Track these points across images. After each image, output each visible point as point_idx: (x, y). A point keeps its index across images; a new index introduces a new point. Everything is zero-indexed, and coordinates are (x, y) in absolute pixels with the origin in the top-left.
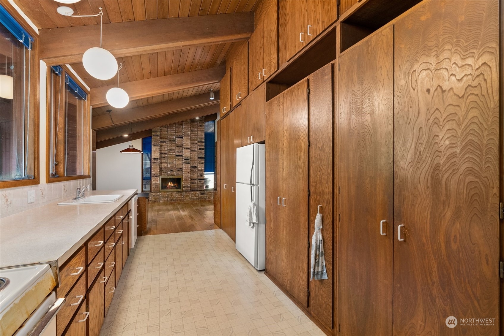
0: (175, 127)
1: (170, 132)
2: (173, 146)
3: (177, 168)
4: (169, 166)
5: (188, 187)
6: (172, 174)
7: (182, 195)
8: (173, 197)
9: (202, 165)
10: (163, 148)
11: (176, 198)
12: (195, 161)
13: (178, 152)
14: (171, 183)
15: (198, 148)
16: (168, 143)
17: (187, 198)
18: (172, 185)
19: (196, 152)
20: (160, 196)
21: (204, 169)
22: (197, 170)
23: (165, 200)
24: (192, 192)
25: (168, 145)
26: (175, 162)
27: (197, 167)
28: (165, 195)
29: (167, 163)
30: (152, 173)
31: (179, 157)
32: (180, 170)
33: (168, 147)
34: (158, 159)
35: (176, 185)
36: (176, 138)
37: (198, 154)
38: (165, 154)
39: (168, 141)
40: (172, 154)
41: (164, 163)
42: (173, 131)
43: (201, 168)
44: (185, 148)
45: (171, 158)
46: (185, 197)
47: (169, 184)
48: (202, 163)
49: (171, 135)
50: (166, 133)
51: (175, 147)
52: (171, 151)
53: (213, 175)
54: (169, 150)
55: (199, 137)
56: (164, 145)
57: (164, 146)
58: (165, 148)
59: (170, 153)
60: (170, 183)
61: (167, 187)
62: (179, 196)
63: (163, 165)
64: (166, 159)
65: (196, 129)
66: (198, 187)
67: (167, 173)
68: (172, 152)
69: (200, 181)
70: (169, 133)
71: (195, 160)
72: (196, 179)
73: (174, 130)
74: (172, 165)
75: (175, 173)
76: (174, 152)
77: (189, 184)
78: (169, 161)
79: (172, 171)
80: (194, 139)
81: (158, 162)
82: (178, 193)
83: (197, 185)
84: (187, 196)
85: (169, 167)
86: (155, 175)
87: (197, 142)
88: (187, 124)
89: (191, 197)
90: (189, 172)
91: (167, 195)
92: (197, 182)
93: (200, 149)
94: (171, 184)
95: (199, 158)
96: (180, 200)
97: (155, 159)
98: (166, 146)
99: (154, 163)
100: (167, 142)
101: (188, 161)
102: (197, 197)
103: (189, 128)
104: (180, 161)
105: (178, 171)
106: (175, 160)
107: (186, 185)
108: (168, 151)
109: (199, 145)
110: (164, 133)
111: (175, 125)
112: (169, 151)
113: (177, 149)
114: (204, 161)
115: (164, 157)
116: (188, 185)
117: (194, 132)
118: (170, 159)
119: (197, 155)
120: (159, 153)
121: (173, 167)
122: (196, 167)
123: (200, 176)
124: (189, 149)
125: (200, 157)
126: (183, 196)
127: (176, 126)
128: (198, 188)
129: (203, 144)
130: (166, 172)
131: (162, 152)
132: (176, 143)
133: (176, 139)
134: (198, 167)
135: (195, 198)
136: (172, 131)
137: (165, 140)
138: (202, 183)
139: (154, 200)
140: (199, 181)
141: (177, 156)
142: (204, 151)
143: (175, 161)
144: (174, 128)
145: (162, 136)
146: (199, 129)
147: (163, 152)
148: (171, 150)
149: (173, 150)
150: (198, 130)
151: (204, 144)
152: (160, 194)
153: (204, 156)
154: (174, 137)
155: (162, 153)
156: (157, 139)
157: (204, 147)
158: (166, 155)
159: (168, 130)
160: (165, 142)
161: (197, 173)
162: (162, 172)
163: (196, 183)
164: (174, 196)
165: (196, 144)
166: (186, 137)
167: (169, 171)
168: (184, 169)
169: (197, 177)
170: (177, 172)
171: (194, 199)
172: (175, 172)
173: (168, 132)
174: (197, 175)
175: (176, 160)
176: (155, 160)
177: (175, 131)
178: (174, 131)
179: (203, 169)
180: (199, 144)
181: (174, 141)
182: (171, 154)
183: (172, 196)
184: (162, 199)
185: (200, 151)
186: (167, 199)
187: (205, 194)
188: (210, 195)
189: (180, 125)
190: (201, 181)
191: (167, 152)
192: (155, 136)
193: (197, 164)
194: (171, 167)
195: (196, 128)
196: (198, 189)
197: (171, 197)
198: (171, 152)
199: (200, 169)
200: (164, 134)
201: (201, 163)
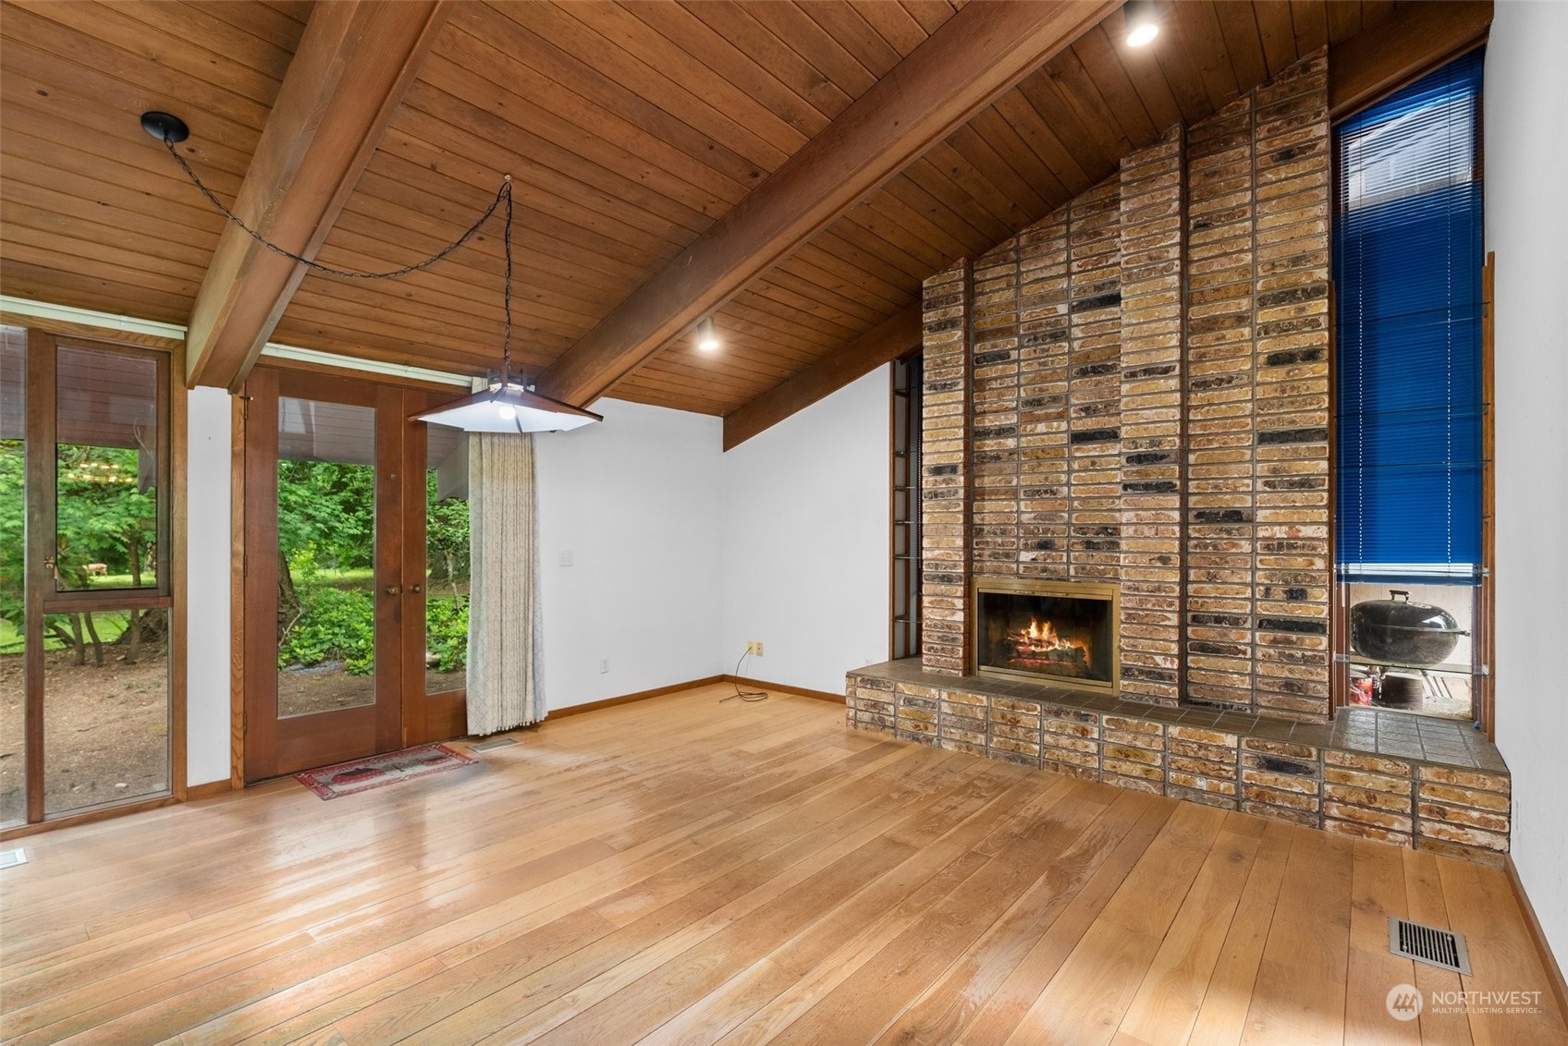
0: (1067, 236)
1: (1037, 281)
2: (1055, 376)
3: (1082, 529)
4: (1027, 511)
5: (1159, 676)
6: (1044, 570)
7: (1084, 732)
8: (1021, 732)
9: (1299, 497)
10: (989, 400)
11: (1045, 747)
12: (1234, 471)
13: (1088, 410)
14: (1046, 627)
15: (1255, 355)
16: (1018, 361)
17: (1125, 767)
18: (1050, 643)
19: (1236, 394)
20: (945, 708)
21: (1323, 532)
22: (1254, 539)
23: (969, 747)
24: (1174, 731)
25: (1019, 374)
26: (1068, 484)
27: (1250, 520)
28: (971, 706)
29: (1013, 494)
30: (925, 555)
31: (1093, 449)
32: (1101, 538)
33: (1018, 386)
34: (953, 469)
35: (1079, 650)
36: (1073, 310)
37: (1261, 404)
38: (1002, 432)
39: (1020, 347)
40: (1049, 432)
41: (996, 492)
42: (1054, 271)
43: (1291, 525)
44: (1133, 375)
45: (1040, 456)
46: (1108, 750)
47: (1033, 632)
48: (1306, 484)
49: (1043, 299)
50: (1010, 294)
51: (1069, 379)
52: (1039, 412)
53: (1468, 591)
54: (1028, 403)
55: (1266, 255)
56: (995, 379)
57: (995, 385)
58: (1000, 396)
59: (1031, 422)
60: (1040, 629)
61: (1020, 654)
62: (1065, 741)
63: (989, 506)
64: (1009, 467)
65: (1233, 201)
66: (1255, 690)
67: (1018, 562)
68: (1048, 418)
69: (1280, 635)
70: (1024, 290)
71: (1234, 455)
72: (1235, 621)
73: (1063, 258)
74: (1046, 505)
75: (1069, 563)
76: (1060, 417)
77: (1166, 655)
78: (1025, 480)
79: (1044, 545)
80: (1215, 284)
81: (956, 492)
82: (1057, 714)
83: (1253, 674)
84: (1125, 753)
85: (1025, 518)
86: (941, 571)
87: (1245, 304)
88: (1152, 179)
89: (1165, 769)
90: (1165, 560)
91: (987, 711)
92: (1253, 645)
93: (1276, 360)
94: (1045, 635)
95: (1264, 438)
96: (1073, 768)
97: (938, 470)
98: (1008, 382)
99: (936, 496)
100: (1014, 355)
101: (1156, 473)
102: (1221, 778)
103: (1168, 203)
104: (1100, 477)
105: (1090, 545)
106: (1070, 472)
107: (1145, 655)
108: (1021, 415)
109: (1266, 330)
110: (996, 298)
111: (1068, 223)
112: (1027, 409)
113: (1082, 392)
114: (1324, 465)
115: (998, 458)
116: (1159, 659)
117: (1217, 233)
118: (1034, 463)
119: (1253, 416)
120: (961, 433)
121: (1051, 516)
122: (1235, 516)
123: (1279, 593)
124: (1166, 371)
125: (1269, 429)
126: (1093, 748)
127: (1074, 228)
128: (1262, 701)
129: (1310, 312)
130: (1007, 556)
131: (987, 424)
132: (1071, 351)
133: (1076, 318)
134: (1261, 515)
135: (1201, 783)
136: (1046, 274)
137: (1001, 344)
138: (1306, 660)
139: (908, 725)
140: (1270, 635)
141: (1079, 438)
142: (1323, 368)
143: (1064, 478)
144: (1062, 244)
145: (986, 323)
146: (1261, 193)
147: (990, 422)
148: (1039, 403)
149: (1055, 399)
150: (1254, 202)
151: (1321, 306)
152: (944, 696)
153: (1322, 419)
154: (1063, 309)
155: (985, 433)
156: (947, 346)
157: (1321, 338)
158: (1010, 443)
159: (1019, 274)
160: (1003, 357)
161: (1254, 570)
162: (987, 553)
163: (1234, 651)
164: (1030, 731)
165: (1240, 319)
166: (1138, 288)
167: (1027, 548)
168: (1126, 532)
169: (1253, 599)
170: (1078, 554)
171: (1186, 788)
172: (1068, 551)
173: (1018, 286)
174: (1253, 585)
175: (1076, 466)
176: (939, 478)
177: (1069, 262)
178: (1062, 270)
179: (1307, 531)
180: (1267, 316)
181: (1060, 335)
182: (1041, 427)
183: (1015, 723)
184: (957, 734)
185: (1278, 374)
186: (981, 739)
187: (1309, 772)
188: (1371, 796)
189: (1105, 206)
190: (1288, 642)
191: (1014, 420)
192: (941, 326)
193: (1253, 493)
194: (1040, 516)
195: (1237, 189)
196: (1254, 705)
197: (1007, 729)
198: (1038, 420)
199: (1280, 532)
200: (998, 305)
201: (1292, 485)
